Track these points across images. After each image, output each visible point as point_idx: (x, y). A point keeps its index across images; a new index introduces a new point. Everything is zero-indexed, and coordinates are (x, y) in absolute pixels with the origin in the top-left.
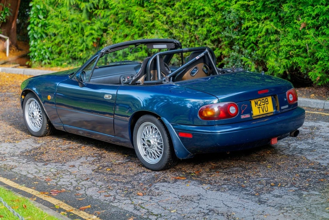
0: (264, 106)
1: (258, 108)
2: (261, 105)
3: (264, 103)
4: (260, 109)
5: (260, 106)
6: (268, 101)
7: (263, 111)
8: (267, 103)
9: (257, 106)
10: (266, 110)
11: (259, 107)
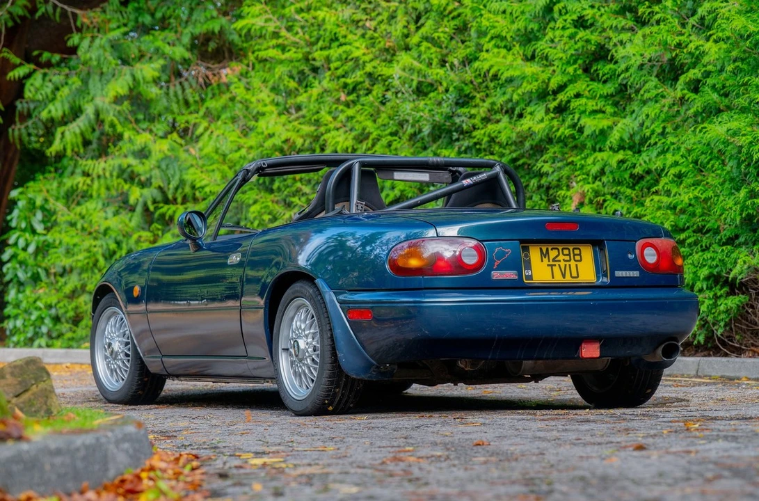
0: (568, 263)
1: (548, 265)
2: (560, 261)
3: (567, 258)
4: (556, 269)
5: (557, 263)
6: (580, 255)
7: (564, 276)
8: (578, 258)
9: (545, 260)
10: (574, 274)
11: (551, 263)
